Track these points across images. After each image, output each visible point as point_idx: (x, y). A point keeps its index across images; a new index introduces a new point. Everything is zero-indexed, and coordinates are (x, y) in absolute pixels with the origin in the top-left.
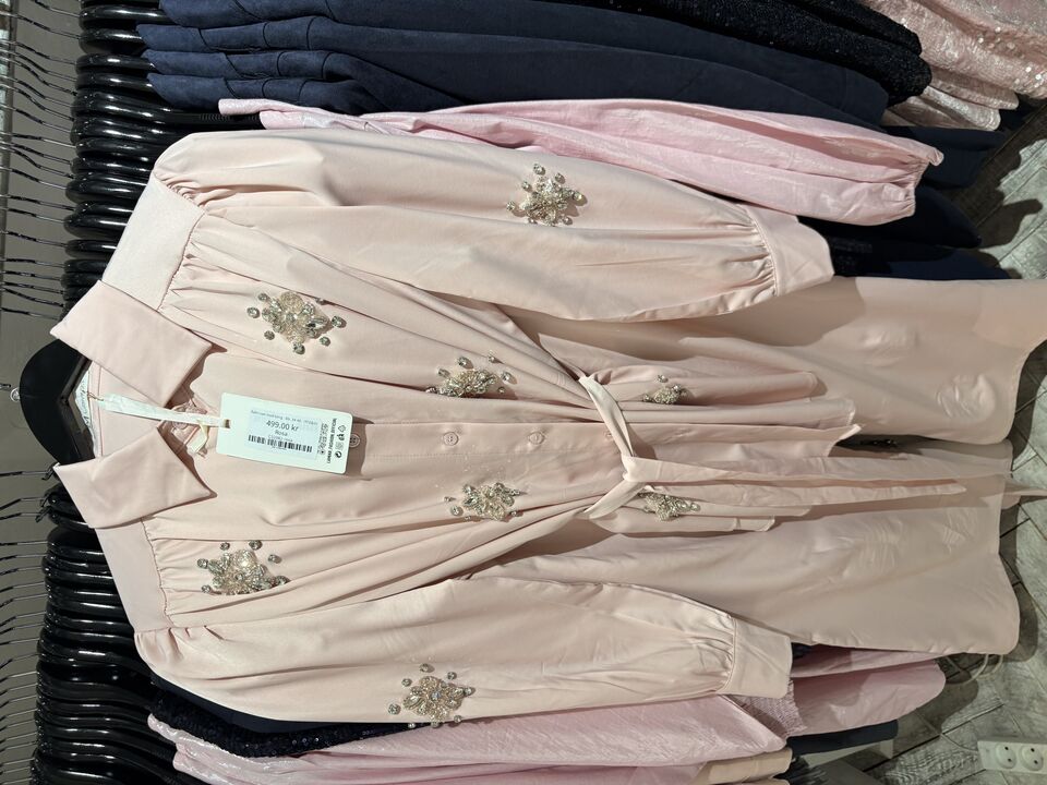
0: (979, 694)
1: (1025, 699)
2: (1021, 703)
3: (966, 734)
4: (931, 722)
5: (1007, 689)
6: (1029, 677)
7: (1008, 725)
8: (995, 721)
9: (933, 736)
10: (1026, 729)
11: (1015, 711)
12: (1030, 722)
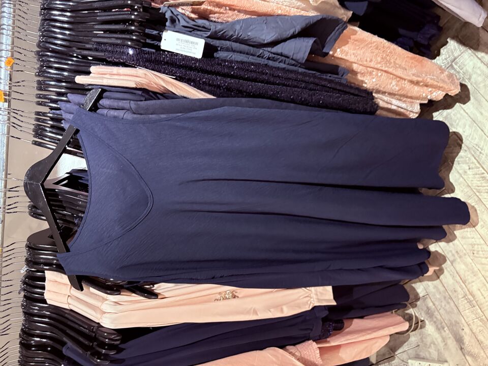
0: (410, 339)
1: (428, 344)
2: (427, 345)
3: (405, 356)
4: (391, 350)
5: (421, 338)
6: (430, 334)
7: (421, 353)
8: (416, 351)
9: (392, 355)
10: (428, 356)
11: (424, 348)
12: (430, 353)
